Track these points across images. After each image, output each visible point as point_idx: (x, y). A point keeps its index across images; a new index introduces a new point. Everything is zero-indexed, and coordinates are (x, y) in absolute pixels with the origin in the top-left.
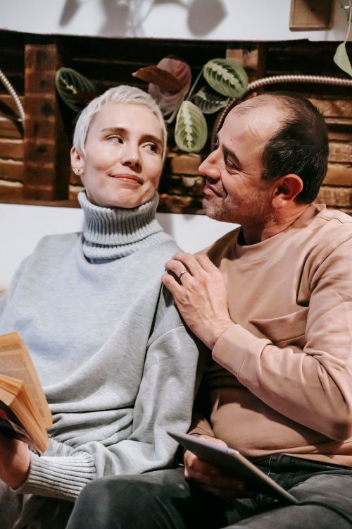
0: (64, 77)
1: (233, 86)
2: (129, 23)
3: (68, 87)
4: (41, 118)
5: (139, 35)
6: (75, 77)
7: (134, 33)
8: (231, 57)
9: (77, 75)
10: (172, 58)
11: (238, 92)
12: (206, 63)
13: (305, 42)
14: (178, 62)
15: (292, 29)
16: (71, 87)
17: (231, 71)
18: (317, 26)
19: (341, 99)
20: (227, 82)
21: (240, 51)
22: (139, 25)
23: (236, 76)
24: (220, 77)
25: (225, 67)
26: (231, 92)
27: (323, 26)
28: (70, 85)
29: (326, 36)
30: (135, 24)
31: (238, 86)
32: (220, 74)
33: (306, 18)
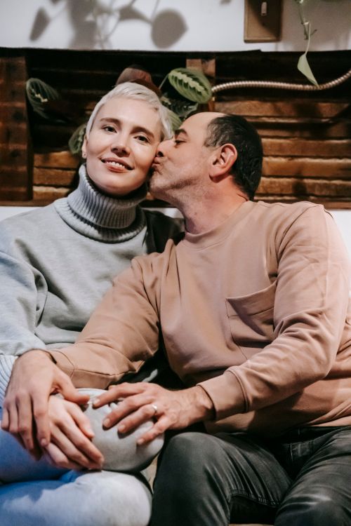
0: (33, 87)
1: (200, 93)
2: (97, 38)
3: (36, 95)
4: (12, 125)
5: (107, 48)
6: (42, 87)
7: (102, 46)
8: (191, 66)
9: (43, 84)
10: (134, 68)
11: (204, 98)
12: (169, 72)
13: (258, 52)
14: (141, 72)
15: (246, 41)
16: (39, 96)
17: (195, 79)
18: (269, 39)
19: (281, 101)
20: (194, 89)
21: (199, 61)
22: (106, 39)
23: (201, 84)
24: (186, 85)
25: (189, 75)
26: (199, 99)
27: (274, 38)
28: (37, 94)
29: (276, 48)
30: (103, 38)
31: (204, 93)
32: (186, 82)
33: (258, 31)
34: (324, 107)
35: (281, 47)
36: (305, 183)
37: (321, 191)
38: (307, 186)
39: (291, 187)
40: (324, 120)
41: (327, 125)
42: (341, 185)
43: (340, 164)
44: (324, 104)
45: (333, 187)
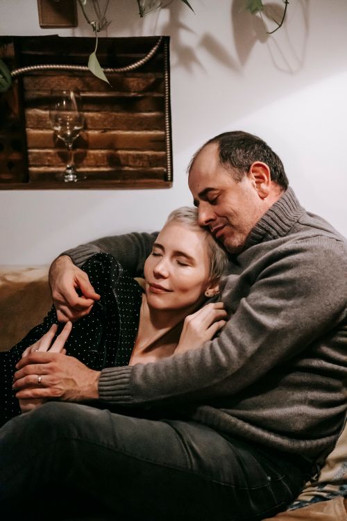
15: (42, 27)
18: (65, 25)
27: (70, 24)
34: (131, 81)
35: (78, 33)
36: (118, 155)
37: (135, 161)
38: (120, 157)
39: (105, 159)
40: (132, 94)
41: (135, 99)
42: (153, 156)
43: (152, 136)
44: (131, 79)
45: (146, 159)
